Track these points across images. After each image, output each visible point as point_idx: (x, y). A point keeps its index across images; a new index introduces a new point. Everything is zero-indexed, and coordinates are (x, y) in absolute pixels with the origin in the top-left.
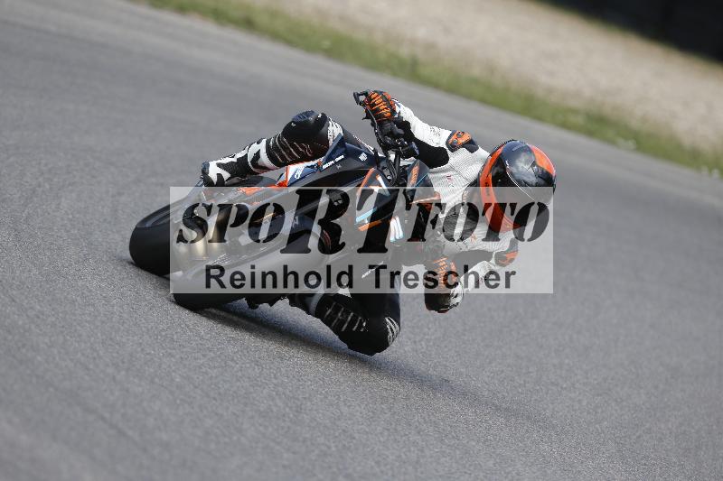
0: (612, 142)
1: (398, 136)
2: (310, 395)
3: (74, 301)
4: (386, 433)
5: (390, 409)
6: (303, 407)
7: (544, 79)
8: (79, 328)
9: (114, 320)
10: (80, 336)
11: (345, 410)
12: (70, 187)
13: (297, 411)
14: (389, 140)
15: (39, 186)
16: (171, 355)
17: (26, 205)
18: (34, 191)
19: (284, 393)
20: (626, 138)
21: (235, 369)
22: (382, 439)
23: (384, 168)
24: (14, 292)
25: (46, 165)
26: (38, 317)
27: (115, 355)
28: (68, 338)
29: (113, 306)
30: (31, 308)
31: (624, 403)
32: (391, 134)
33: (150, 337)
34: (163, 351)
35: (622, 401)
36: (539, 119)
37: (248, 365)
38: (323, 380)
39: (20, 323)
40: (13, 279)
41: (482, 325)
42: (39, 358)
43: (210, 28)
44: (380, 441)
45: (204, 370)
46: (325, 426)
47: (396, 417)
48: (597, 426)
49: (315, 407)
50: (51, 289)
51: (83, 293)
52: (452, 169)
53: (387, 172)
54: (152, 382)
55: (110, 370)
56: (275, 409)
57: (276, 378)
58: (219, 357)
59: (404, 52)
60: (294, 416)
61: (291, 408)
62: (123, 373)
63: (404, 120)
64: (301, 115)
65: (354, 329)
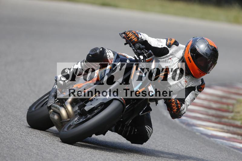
1: (143, 49)
32: (140, 48)
52: (171, 55)
63: (144, 40)
64: (92, 51)
65: (132, 134)
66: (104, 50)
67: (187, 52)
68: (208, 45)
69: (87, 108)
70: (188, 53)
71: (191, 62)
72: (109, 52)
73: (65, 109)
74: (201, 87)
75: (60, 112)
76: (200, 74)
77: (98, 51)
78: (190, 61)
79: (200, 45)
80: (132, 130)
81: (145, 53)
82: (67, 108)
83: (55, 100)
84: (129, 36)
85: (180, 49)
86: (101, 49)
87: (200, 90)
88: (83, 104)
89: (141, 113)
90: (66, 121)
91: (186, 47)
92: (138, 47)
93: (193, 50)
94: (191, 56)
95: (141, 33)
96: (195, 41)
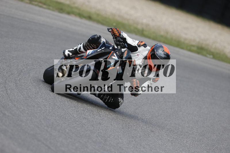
0: (205, 56)
1: (121, 42)
2: (109, 136)
3: (34, 106)
4: (133, 148)
5: (135, 140)
6: (107, 140)
7: (184, 36)
8: (36, 114)
9: (47, 112)
10: (36, 117)
11: (120, 141)
12: (33, 70)
13: (105, 141)
14: (118, 43)
15: (23, 69)
16: (65, 123)
17: (19, 76)
18: (22, 71)
19: (101, 135)
20: (210, 55)
21: (86, 128)
22: (132, 150)
23: (116, 51)
24: (15, 103)
25: (25, 63)
26: (23, 111)
27: (47, 123)
28: (32, 117)
29: (47, 107)
30: (21, 108)
31: (209, 139)
32: (119, 41)
33: (58, 117)
34: (62, 122)
35: (208, 138)
36: (182, 48)
37: (90, 126)
38: (113, 131)
39: (17, 113)
40: (15, 99)
41: (164, 114)
42: (23, 124)
43: (78, 19)
44: (131, 151)
45: (75, 128)
46: (114, 146)
47: (137, 143)
48: (201, 146)
49: (111, 140)
50: (27, 102)
51: (37, 104)
52: (139, 52)
53: (117, 53)
54: (59, 132)
55: (46, 128)
56: (98, 140)
57: (98, 130)
58: (80, 124)
59: (139, 27)
60: (104, 142)
61: (103, 140)
62: (50, 129)
63: (124, 37)
64: (93, 36)
65: (109, 101)
95: (123, 32)
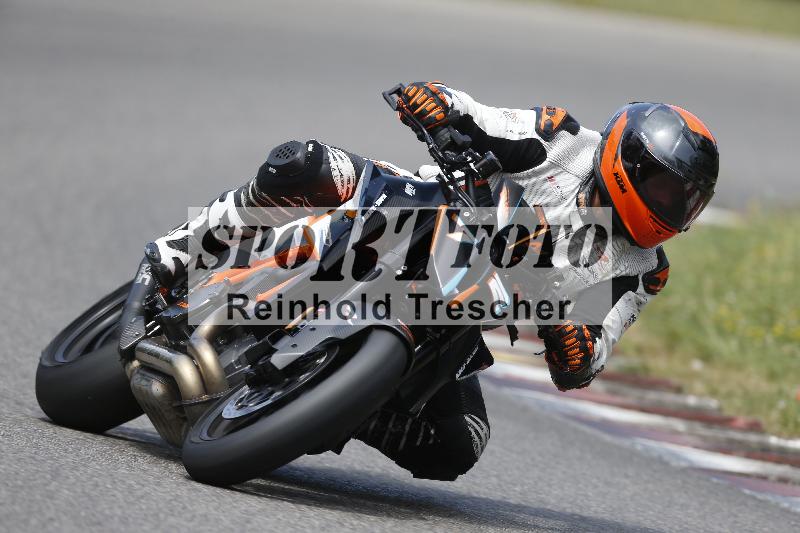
63: (462, 114)
64: (279, 152)
65: (418, 443)
66: (319, 150)
67: (609, 155)
68: (686, 133)
69: (281, 358)
70: (616, 159)
71: (624, 191)
72: (337, 157)
73: (192, 358)
74: (657, 276)
75: (175, 370)
76: (657, 232)
77: (299, 155)
78: (621, 187)
79: (653, 131)
80: (419, 429)
81: (471, 162)
82: (199, 358)
83: (146, 328)
84: (415, 103)
85: (583, 144)
86: (311, 146)
87: (651, 287)
88: (265, 343)
89: (460, 371)
90: (195, 404)
91: (605, 135)
92: (447, 139)
93: (633, 148)
94: (625, 169)
95: (448, 90)
96: (637, 116)
